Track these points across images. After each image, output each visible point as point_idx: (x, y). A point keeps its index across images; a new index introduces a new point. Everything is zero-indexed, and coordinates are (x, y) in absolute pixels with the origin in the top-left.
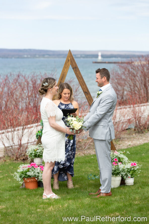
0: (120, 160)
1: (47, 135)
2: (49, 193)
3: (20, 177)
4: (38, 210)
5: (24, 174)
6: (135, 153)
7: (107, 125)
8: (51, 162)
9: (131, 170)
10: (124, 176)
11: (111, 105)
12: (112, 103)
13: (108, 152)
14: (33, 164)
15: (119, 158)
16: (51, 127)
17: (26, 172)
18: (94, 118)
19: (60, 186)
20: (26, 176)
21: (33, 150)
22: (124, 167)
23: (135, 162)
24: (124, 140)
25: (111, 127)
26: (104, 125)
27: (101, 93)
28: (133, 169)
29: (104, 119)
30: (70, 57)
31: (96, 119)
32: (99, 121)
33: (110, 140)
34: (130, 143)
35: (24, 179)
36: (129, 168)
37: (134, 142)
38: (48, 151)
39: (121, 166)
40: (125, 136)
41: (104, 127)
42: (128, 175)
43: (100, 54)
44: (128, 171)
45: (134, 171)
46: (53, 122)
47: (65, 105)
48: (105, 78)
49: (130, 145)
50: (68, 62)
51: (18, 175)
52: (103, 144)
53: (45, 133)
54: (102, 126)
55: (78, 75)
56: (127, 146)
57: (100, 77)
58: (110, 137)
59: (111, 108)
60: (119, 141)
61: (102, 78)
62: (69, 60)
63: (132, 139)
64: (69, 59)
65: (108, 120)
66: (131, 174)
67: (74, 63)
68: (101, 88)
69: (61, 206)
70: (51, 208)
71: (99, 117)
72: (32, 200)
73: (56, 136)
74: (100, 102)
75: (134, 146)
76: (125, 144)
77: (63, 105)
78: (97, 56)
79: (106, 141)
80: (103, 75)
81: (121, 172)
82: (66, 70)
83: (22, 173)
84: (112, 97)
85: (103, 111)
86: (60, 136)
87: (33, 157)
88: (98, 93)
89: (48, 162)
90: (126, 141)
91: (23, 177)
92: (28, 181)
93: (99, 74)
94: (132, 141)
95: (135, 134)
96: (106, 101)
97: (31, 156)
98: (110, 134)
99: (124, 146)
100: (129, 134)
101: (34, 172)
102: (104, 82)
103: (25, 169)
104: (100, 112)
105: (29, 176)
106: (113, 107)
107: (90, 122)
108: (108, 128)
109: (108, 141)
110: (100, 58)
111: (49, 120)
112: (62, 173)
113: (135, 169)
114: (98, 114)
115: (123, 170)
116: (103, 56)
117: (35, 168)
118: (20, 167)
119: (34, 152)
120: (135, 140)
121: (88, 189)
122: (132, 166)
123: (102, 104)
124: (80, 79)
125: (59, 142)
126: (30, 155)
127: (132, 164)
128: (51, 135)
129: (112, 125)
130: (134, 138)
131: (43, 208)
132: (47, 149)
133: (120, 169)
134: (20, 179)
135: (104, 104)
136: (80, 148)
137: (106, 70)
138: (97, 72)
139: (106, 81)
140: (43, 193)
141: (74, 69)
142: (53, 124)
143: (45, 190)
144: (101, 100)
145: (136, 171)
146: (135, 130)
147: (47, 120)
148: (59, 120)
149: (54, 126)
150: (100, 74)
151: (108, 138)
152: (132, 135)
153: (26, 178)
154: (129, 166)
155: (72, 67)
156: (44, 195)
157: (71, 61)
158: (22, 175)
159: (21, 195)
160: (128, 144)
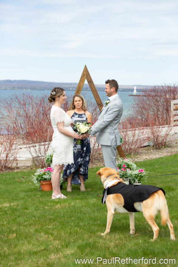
0: (129, 167)
1: (56, 139)
2: (57, 194)
3: (37, 179)
4: (46, 207)
5: (41, 177)
6: (150, 165)
7: (113, 132)
8: (59, 165)
9: (138, 176)
10: (131, 181)
11: (117, 114)
12: (118, 112)
13: (113, 157)
14: (49, 168)
15: (128, 165)
16: (60, 132)
17: (42, 175)
18: (101, 124)
19: (73, 189)
20: (42, 179)
21: (50, 156)
22: (132, 172)
23: (143, 169)
24: (142, 154)
25: (117, 134)
26: (110, 132)
27: (109, 103)
28: (140, 175)
29: (110, 126)
30: (86, 72)
31: (103, 125)
32: (106, 127)
33: (115, 146)
34: (147, 157)
35: (40, 182)
36: (136, 174)
37: (150, 156)
38: (57, 154)
39: (129, 172)
40: (144, 152)
41: (110, 133)
42: (136, 180)
43: (135, 88)
44: (135, 177)
45: (141, 177)
46: (61, 127)
47: (79, 114)
48: (114, 89)
49: (146, 159)
50: (84, 76)
51: (35, 178)
52: (109, 149)
53: (54, 137)
54: (108, 133)
55: (93, 88)
56: (143, 159)
57: (109, 87)
58: (115, 144)
59: (117, 117)
60: (137, 155)
61: (111, 88)
62: (84, 75)
63: (149, 154)
64: (85, 73)
65: (114, 128)
66: (138, 179)
67: (89, 78)
68: (109, 98)
69: (67, 205)
70: (58, 206)
71: (105, 124)
72: (44, 200)
73: (64, 140)
74: (107, 110)
75: (150, 159)
76: (142, 158)
77: (77, 115)
78: (132, 90)
79: (111, 147)
80: (112, 86)
81: (128, 177)
82: (81, 83)
83: (39, 176)
84: (119, 106)
85: (110, 119)
86: (68, 141)
87: (50, 162)
88: (106, 102)
89: (56, 165)
90: (144, 155)
91: (40, 180)
92: (44, 184)
93: (108, 84)
94: (149, 155)
95: (153, 150)
96: (113, 109)
97: (48, 162)
98: (116, 141)
99: (141, 159)
100: (147, 150)
101: (49, 176)
102: (113, 92)
103: (42, 172)
104: (106, 119)
105: (45, 178)
106: (119, 116)
107: (96, 128)
108: (114, 135)
109: (114, 147)
110: (135, 91)
111: (57, 126)
112: (76, 177)
113: (142, 175)
114: (105, 121)
115: (131, 175)
116: (137, 90)
117: (51, 172)
118: (37, 171)
119: (50, 158)
120: (152, 154)
121: (98, 192)
122: (139, 172)
123: (109, 112)
124: (95, 92)
125: (67, 147)
126: (47, 160)
127: (139, 170)
128: (60, 140)
129: (118, 132)
130: (151, 153)
131: (51, 206)
132: (56, 153)
133: (128, 175)
134: (36, 181)
135: (111, 112)
136: (101, 160)
137: (116, 81)
138: (107, 82)
139: (115, 91)
140: (52, 194)
141: (89, 83)
142: (61, 130)
143: (54, 192)
144: (108, 109)
145: (143, 176)
146: (153, 147)
147: (56, 126)
148: (68, 126)
149: (62, 132)
150: (110, 84)
151: (114, 144)
152: (150, 150)
153: (42, 181)
154: (136, 172)
155: (87, 80)
156: (53, 196)
157: (87, 76)
158: (39, 178)
159: (35, 195)
160: (145, 158)
